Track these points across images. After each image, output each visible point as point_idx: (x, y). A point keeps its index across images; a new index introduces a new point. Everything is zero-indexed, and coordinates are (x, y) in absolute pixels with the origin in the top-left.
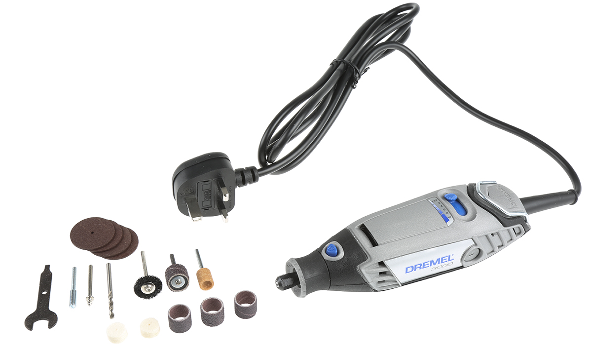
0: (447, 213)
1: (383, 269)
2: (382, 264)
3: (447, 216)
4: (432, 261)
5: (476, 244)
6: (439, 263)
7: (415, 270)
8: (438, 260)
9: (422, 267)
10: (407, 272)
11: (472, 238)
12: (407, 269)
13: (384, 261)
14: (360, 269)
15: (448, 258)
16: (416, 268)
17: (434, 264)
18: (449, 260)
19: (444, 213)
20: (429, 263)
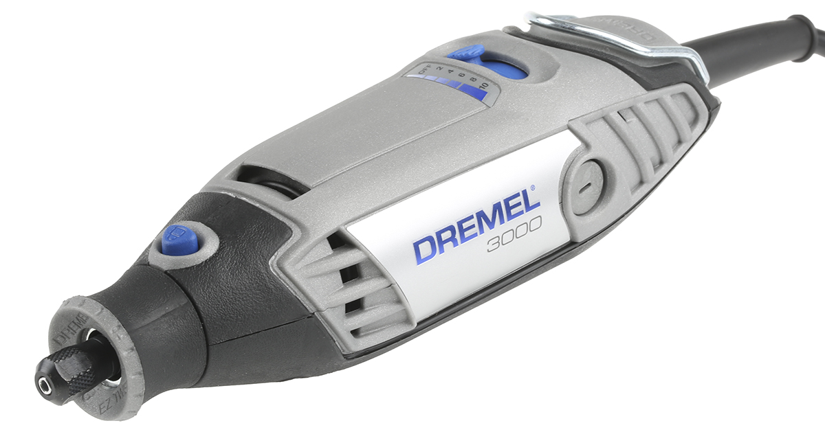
0: (473, 79)
1: (348, 258)
2: (339, 241)
3: (477, 85)
4: (481, 215)
5: (587, 146)
6: (502, 221)
7: (442, 251)
8: (497, 207)
9: (458, 236)
10: (420, 260)
11: (569, 128)
12: (416, 245)
13: (343, 228)
14: (281, 269)
15: (521, 199)
16: (441, 243)
17: (491, 225)
18: (528, 208)
19: (466, 81)
20: (474, 221)
